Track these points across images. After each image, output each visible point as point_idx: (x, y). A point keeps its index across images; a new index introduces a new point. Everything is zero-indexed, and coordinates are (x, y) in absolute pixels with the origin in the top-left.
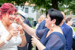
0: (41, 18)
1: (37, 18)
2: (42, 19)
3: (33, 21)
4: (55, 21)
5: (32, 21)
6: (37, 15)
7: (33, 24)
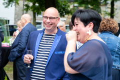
0: (23, 18)
1: (15, 19)
2: (24, 22)
3: (8, 25)
4: (91, 25)
5: (6, 25)
6: (15, 14)
7: (7, 31)
